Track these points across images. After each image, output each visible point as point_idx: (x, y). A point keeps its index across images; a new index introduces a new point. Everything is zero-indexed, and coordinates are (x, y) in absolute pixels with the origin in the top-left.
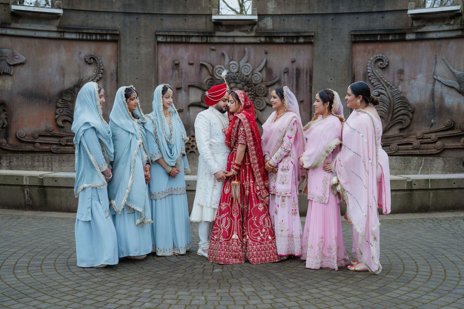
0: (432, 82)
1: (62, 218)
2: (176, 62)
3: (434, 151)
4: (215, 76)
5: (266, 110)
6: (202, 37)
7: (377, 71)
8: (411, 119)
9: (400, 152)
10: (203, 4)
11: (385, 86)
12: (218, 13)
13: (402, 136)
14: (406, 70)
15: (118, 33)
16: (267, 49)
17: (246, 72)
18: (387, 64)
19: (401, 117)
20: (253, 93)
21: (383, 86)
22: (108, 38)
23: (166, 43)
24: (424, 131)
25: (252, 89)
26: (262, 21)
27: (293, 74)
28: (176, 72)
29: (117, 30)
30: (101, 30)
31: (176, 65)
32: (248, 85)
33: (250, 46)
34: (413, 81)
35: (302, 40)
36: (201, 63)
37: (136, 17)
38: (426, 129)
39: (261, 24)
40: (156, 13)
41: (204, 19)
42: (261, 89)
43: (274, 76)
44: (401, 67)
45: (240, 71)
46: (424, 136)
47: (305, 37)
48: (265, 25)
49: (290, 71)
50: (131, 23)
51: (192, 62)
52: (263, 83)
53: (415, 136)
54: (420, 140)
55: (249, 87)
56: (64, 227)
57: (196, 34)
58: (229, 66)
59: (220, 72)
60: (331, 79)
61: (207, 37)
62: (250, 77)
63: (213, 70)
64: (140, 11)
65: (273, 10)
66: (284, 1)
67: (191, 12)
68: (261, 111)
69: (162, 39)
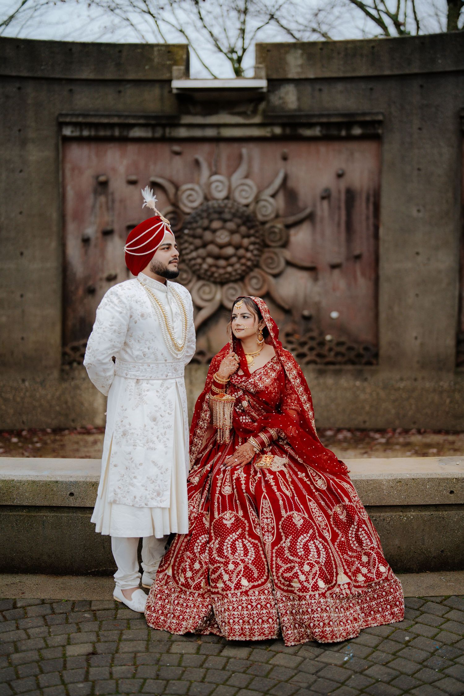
2: (102, 179)
4: (182, 206)
5: (284, 275)
6: (153, 127)
10: (156, 60)
12: (187, 75)
16: (286, 150)
17: (244, 197)
20: (258, 241)
23: (80, 140)
25: (257, 231)
26: (277, 92)
27: (339, 200)
28: (102, 199)
31: (102, 186)
32: (249, 224)
33: (251, 145)
35: (357, 131)
36: (153, 179)
37: (18, 85)
39: (275, 100)
40: (58, 76)
41: (156, 91)
42: (274, 233)
43: (301, 204)
45: (231, 196)
47: (363, 124)
48: (281, 101)
49: (334, 194)
50: (7, 97)
51: (133, 178)
52: (280, 219)
55: (249, 228)
57: (142, 121)
58: (209, 185)
59: (191, 198)
60: (419, 211)
61: (164, 126)
62: (251, 207)
63: (176, 194)
64: (25, 74)
65: (299, 70)
66: (321, 49)
67: (131, 76)
68: (276, 276)
69: (72, 132)
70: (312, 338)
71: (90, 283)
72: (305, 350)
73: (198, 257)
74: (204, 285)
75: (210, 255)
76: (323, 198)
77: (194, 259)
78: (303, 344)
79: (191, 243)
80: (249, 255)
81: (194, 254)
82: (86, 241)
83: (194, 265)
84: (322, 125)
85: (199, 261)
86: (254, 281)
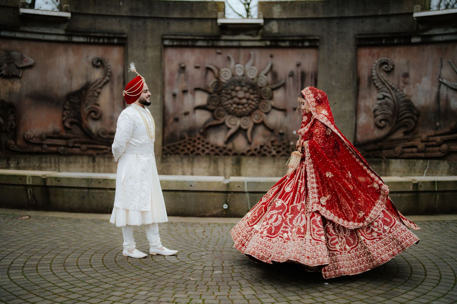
0: (437, 85)
1: (63, 218)
2: (183, 65)
3: (439, 154)
4: (221, 79)
5: (271, 113)
6: (208, 40)
7: (382, 74)
8: (416, 122)
9: (405, 155)
10: (210, 9)
11: (390, 89)
12: (224, 17)
13: (407, 139)
14: (412, 74)
15: (125, 36)
16: (272, 53)
17: (251, 75)
18: (391, 67)
19: (406, 120)
20: (258, 96)
21: (388, 89)
22: (116, 41)
23: (172, 46)
24: (429, 134)
25: (258, 92)
26: (268, 25)
27: (298, 77)
28: (183, 75)
29: (124, 34)
30: (109, 33)
31: (183, 69)
32: (254, 88)
33: (255, 50)
34: (418, 84)
35: (307, 44)
36: (208, 66)
37: (143, 21)
38: (431, 132)
40: (162, 16)
41: (209, 23)
42: (266, 93)
43: (279, 79)
44: (406, 71)
45: (245, 75)
46: (429, 139)
47: (310, 41)
48: (270, 29)
49: (295, 74)
50: (138, 26)
51: (198, 65)
52: (269, 86)
53: (420, 139)
54: (425, 143)
55: (254, 90)
56: (65, 227)
57: (202, 38)
58: (235, 69)
59: (226, 75)
60: (336, 83)
61: (213, 40)
62: (255, 80)
63: (218, 74)
64: (147, 15)
65: (279, 14)
66: (290, 4)
67: (198, 16)
68: (267, 113)
69: (169, 42)
70: (284, 144)
71: (176, 116)
72: (280, 149)
73: (229, 103)
74: (231, 118)
75: (235, 103)
76: (290, 76)
77: (227, 104)
78: (279, 146)
79: (225, 97)
80: (254, 103)
81: (227, 102)
82: (174, 95)
83: (227, 108)
84: (290, 41)
85: (229, 106)
86: (256, 116)
